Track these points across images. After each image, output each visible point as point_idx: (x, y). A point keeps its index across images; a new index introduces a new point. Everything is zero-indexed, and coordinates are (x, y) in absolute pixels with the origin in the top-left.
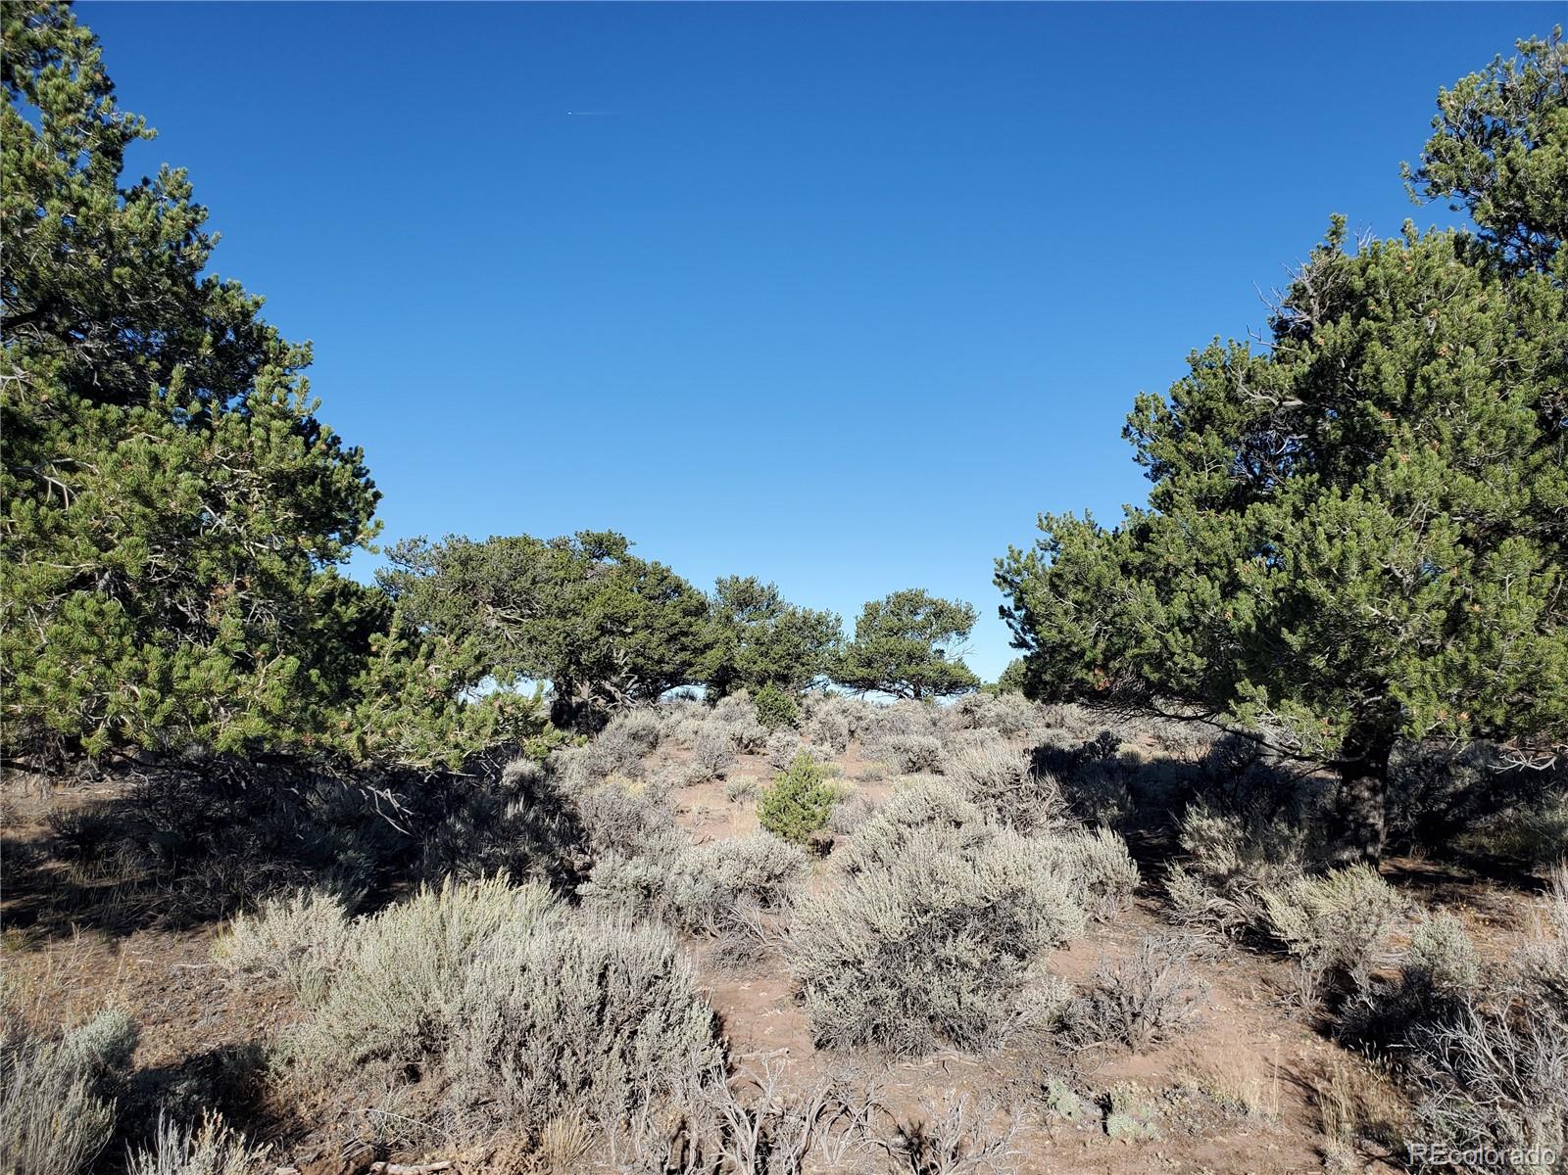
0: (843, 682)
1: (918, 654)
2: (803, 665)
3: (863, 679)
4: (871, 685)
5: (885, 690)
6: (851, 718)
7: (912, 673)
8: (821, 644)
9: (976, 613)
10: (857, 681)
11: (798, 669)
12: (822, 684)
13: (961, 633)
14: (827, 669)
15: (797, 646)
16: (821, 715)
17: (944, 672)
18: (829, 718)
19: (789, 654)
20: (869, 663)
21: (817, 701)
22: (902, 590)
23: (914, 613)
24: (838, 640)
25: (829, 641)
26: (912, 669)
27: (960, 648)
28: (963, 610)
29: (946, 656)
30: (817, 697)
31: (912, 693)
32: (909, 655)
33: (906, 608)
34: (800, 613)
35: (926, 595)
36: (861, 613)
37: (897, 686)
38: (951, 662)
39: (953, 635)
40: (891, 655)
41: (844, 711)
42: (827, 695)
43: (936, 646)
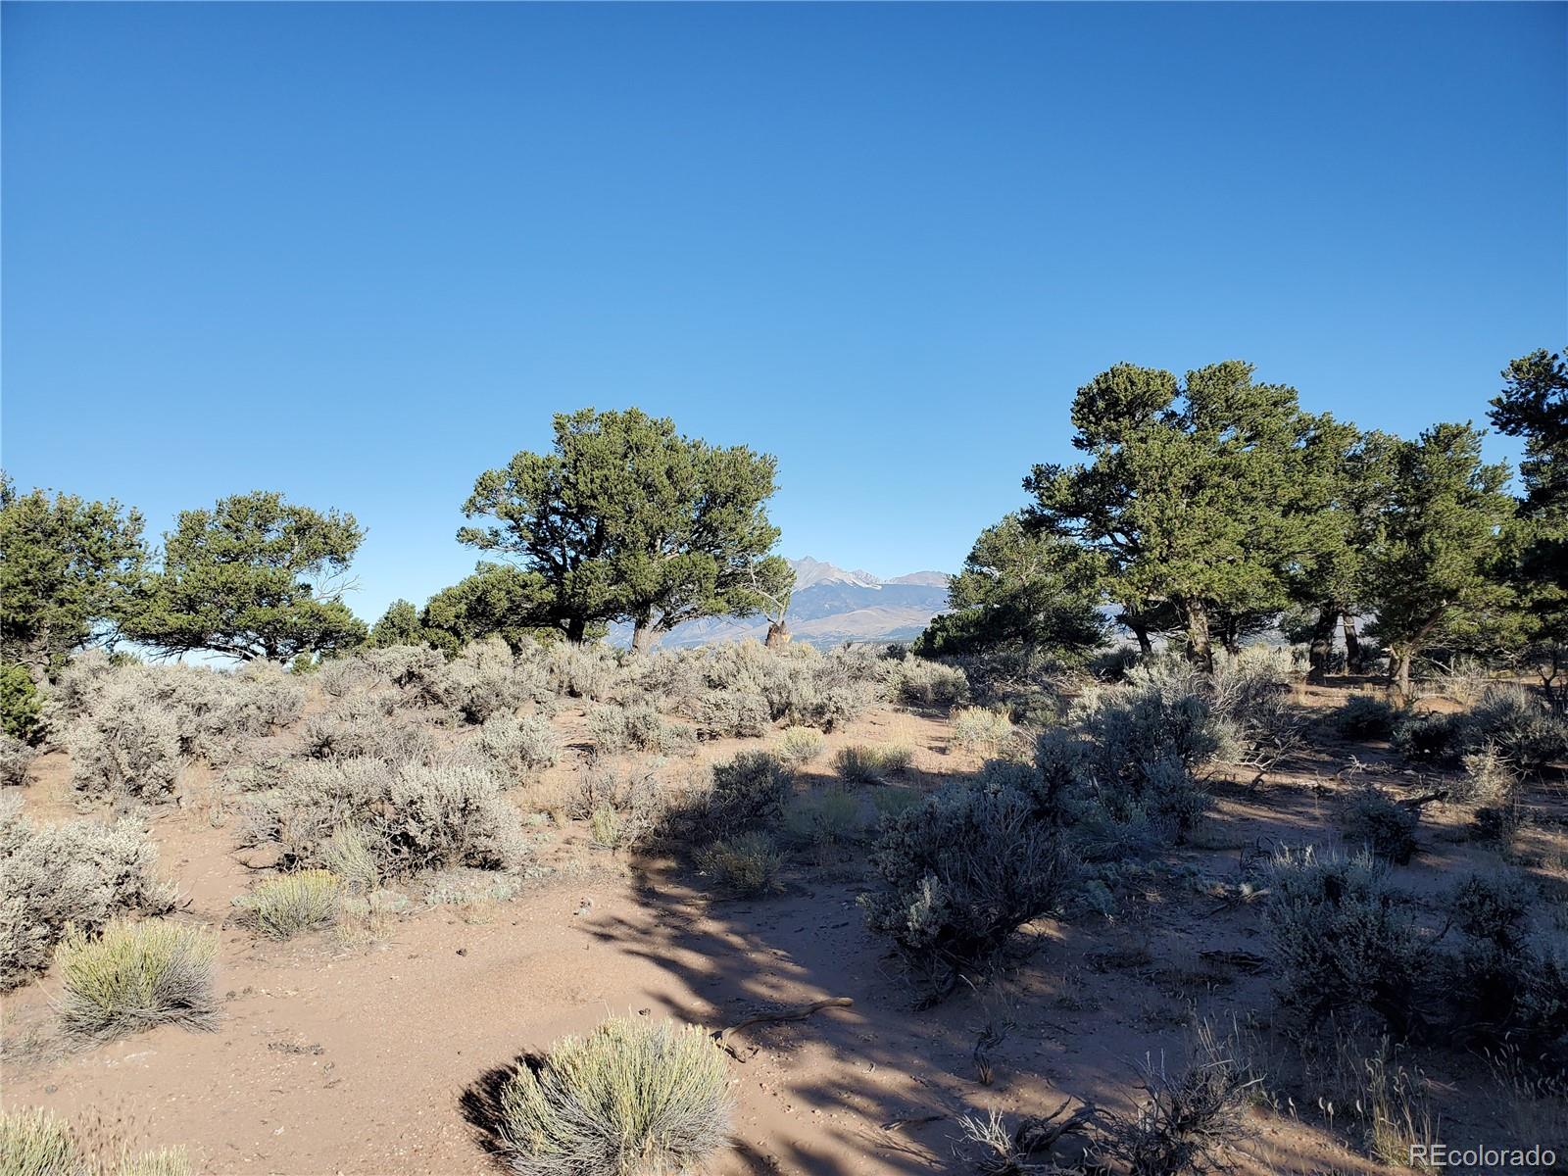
0: (144, 637)
1: (274, 588)
2: (61, 603)
3: (181, 631)
4: (195, 640)
5: (218, 648)
6: (182, 709)
7: (266, 619)
8: (99, 563)
9: (361, 530)
10: (170, 634)
11: (50, 612)
12: (104, 639)
13: (338, 557)
14: (115, 609)
15: (43, 566)
16: (103, 711)
17: (317, 616)
18: (128, 717)
19: (27, 583)
20: (191, 605)
21: (95, 672)
22: (244, 492)
23: (262, 527)
24: (136, 558)
25: (117, 558)
26: (265, 613)
27: (339, 580)
28: (342, 524)
29: (315, 593)
30: (94, 664)
31: (262, 651)
32: (259, 592)
33: (251, 521)
34: (52, 505)
35: (281, 502)
36: (174, 529)
37: (238, 640)
38: (323, 602)
39: (325, 562)
40: (231, 591)
41: (164, 695)
42: (116, 660)
43: (301, 579)
